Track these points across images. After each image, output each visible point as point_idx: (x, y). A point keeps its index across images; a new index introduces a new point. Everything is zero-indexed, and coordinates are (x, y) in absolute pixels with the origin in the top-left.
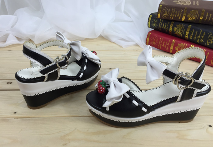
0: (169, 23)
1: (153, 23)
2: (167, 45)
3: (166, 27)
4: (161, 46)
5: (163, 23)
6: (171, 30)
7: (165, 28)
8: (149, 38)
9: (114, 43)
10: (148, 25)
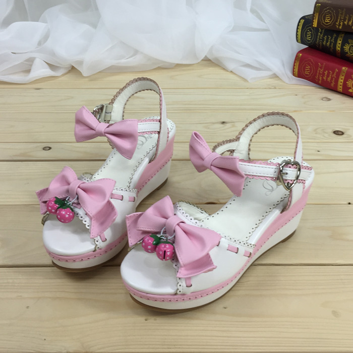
0: (335, 35)
1: (306, 34)
2: (332, 77)
3: (331, 42)
4: (321, 78)
5: (324, 36)
6: (339, 49)
7: (328, 44)
8: (298, 64)
9: (231, 72)
10: (297, 38)
